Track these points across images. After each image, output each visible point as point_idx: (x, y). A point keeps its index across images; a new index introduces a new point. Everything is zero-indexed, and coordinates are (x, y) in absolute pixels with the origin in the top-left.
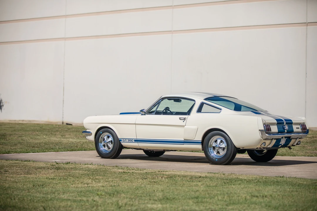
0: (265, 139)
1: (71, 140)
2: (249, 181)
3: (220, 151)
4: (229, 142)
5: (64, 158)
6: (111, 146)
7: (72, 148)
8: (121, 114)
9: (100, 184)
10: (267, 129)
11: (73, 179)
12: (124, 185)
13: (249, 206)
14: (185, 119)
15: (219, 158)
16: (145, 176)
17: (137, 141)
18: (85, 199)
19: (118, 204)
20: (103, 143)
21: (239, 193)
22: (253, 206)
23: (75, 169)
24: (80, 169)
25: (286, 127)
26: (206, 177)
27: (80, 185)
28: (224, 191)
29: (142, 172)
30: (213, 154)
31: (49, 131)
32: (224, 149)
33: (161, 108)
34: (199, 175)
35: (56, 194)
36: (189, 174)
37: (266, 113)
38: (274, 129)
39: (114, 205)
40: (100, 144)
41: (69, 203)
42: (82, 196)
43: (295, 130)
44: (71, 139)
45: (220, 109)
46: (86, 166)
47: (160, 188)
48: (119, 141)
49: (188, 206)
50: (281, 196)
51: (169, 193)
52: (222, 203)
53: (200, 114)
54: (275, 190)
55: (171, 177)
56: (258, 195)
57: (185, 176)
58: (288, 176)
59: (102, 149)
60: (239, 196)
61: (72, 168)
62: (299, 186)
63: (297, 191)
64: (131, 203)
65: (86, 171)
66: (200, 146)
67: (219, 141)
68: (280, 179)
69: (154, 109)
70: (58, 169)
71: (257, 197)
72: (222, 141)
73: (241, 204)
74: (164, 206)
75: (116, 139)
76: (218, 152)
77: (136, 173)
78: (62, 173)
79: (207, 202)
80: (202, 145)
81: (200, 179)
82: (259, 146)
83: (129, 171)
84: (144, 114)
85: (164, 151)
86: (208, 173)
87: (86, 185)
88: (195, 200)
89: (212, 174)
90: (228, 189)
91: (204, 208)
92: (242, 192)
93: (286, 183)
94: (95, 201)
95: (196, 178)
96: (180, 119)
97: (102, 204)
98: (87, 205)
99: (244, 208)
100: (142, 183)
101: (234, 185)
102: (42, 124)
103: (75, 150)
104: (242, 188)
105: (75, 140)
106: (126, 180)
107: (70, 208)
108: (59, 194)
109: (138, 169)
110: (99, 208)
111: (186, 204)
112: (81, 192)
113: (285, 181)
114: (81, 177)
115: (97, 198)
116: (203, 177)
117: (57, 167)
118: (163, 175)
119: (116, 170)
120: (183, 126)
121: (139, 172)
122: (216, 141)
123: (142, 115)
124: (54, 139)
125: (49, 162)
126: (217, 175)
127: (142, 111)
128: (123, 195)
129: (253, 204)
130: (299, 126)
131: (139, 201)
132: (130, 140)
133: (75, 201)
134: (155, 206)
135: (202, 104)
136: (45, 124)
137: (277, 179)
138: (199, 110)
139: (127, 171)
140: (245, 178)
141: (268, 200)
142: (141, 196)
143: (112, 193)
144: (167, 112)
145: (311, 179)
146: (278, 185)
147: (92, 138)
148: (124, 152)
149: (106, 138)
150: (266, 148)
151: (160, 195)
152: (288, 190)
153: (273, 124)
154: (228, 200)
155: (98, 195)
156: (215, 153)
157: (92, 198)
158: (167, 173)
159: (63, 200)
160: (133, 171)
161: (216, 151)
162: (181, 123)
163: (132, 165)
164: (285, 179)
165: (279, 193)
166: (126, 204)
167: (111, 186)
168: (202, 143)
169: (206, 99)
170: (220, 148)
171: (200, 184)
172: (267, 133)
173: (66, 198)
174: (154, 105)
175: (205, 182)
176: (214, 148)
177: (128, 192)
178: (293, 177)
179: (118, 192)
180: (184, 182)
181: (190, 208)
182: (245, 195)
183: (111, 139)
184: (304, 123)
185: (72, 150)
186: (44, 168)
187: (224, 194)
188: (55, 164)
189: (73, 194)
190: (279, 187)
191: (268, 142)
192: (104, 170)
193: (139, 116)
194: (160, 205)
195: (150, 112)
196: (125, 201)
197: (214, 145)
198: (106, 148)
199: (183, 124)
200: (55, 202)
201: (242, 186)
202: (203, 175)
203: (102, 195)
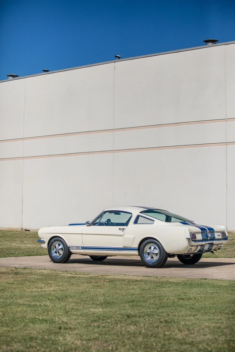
0: (191, 246)
1: (28, 245)
2: (177, 284)
3: (154, 256)
4: (162, 249)
5: (22, 263)
6: (61, 252)
7: (29, 253)
8: (69, 225)
9: (52, 289)
10: (193, 237)
11: (29, 284)
12: (72, 290)
13: (176, 309)
14: (123, 229)
15: (153, 262)
16: (90, 280)
17: (83, 248)
18: (38, 303)
19: (65, 309)
20: (55, 250)
21: (168, 296)
22: (179, 308)
23: (31, 274)
24: (35, 275)
25: (209, 235)
26: (141, 281)
27: (34, 290)
28: (155, 294)
29: (87, 276)
30: (148, 259)
31: (10, 238)
32: (157, 254)
33: (104, 220)
34: (135, 278)
35: (14, 299)
36: (126, 277)
37: (192, 223)
38: (199, 237)
39: (62, 310)
40: (52, 251)
41: (24, 309)
42: (36, 300)
43: (217, 237)
44: (30, 245)
45: (154, 221)
46: (40, 271)
47: (102, 291)
48: (69, 248)
49: (124, 310)
50: (203, 298)
51: (109, 297)
52: (153, 306)
53: (136, 225)
54: (199, 292)
55: (112, 281)
56: (184, 298)
57: (123, 280)
58: (210, 278)
59: (54, 255)
60: (168, 299)
61: (28, 273)
62: (219, 288)
63: (217, 293)
64: (77, 307)
65: (40, 275)
66: (136, 252)
67: (152, 248)
68: (204, 281)
69: (98, 221)
70: (16, 274)
71: (183, 299)
72: (155, 248)
73: (169, 307)
74: (105, 310)
75: (65, 247)
76: (152, 257)
77: (82, 278)
78: (20, 278)
79: (141, 306)
80: (139, 251)
81: (137, 282)
82: (186, 252)
83: (76, 275)
84: (89, 226)
85: (107, 256)
86: (144, 276)
87: (40, 290)
88: (131, 304)
89: (146, 277)
90: (159, 292)
91: (138, 312)
92: (171, 294)
93: (209, 284)
94: (46, 306)
95: (133, 281)
96: (119, 229)
97: (52, 309)
98: (40, 310)
99: (172, 311)
100: (87, 287)
101: (164, 288)
102: (5, 231)
103: (32, 255)
104: (172, 291)
105: (32, 246)
106: (73, 284)
107: (25, 314)
108: (16, 299)
109: (84, 274)
110: (50, 313)
111: (123, 308)
112: (35, 296)
113: (207, 283)
114: (36, 282)
115: (48, 303)
116: (139, 281)
117: (16, 272)
118: (105, 279)
119: (65, 274)
120: (123, 235)
121: (85, 276)
122: (150, 248)
123: (87, 226)
124: (14, 245)
125: (9, 267)
126: (150, 279)
127: (87, 223)
128: (70, 299)
129: (180, 306)
130: (220, 234)
131: (83, 306)
132: (78, 248)
133: (29, 306)
134: (97, 310)
135: (138, 217)
136: (7, 231)
137: (201, 282)
138: (136, 222)
139: (75, 276)
140: (175, 281)
141: (192, 302)
142: (86, 301)
143: (61, 297)
144: (109, 223)
145: (230, 281)
146: (201, 287)
147: (45, 246)
148: (73, 257)
149: (57, 245)
150: (193, 253)
151: (101, 299)
152: (210, 291)
153: (198, 233)
154: (159, 304)
155: (49, 300)
156: (150, 258)
157: (44, 302)
158: (108, 277)
159: (20, 305)
160: (80, 276)
161: (150, 256)
162: (120, 232)
163: (79, 269)
164: (207, 281)
165: (202, 295)
166: (72, 309)
167: (61, 290)
168: (139, 249)
169: (141, 212)
170: (154, 254)
171: (136, 287)
172: (193, 241)
173: (22, 303)
174: (98, 218)
175: (141, 285)
176: (149, 253)
177: (74, 296)
178: (214, 279)
179: (66, 297)
180: (123, 285)
181: (126, 312)
182: (174, 298)
183: (61, 247)
184: (224, 231)
185: (29, 255)
186: (5, 273)
187: (156, 297)
188: (14, 269)
189: (28, 299)
190: (202, 290)
191: (193, 248)
192: (55, 274)
193: (85, 226)
194: (101, 310)
195: (94, 223)
196: (72, 305)
197: (148, 251)
198: (58, 254)
199: (122, 234)
200: (13, 306)
201: (172, 289)
202: (139, 279)
203: (52, 300)
